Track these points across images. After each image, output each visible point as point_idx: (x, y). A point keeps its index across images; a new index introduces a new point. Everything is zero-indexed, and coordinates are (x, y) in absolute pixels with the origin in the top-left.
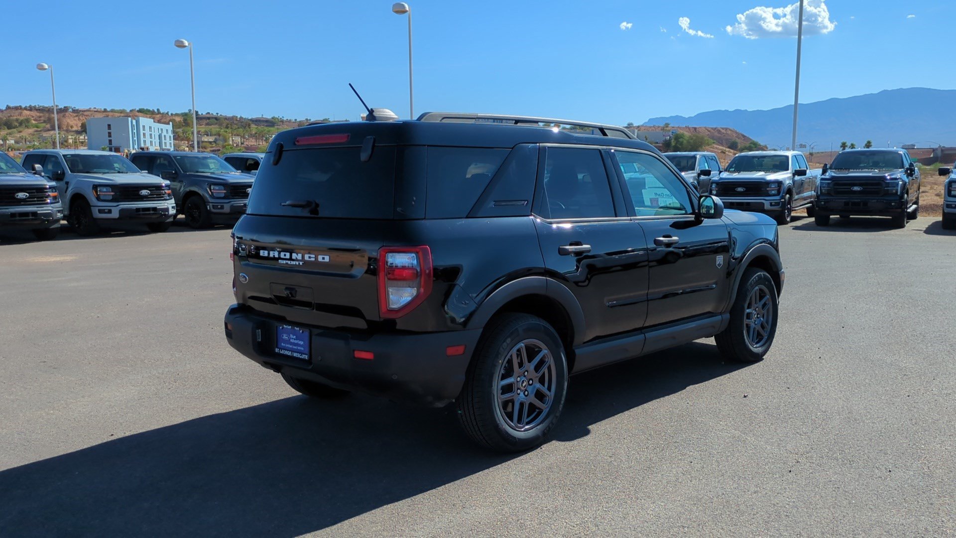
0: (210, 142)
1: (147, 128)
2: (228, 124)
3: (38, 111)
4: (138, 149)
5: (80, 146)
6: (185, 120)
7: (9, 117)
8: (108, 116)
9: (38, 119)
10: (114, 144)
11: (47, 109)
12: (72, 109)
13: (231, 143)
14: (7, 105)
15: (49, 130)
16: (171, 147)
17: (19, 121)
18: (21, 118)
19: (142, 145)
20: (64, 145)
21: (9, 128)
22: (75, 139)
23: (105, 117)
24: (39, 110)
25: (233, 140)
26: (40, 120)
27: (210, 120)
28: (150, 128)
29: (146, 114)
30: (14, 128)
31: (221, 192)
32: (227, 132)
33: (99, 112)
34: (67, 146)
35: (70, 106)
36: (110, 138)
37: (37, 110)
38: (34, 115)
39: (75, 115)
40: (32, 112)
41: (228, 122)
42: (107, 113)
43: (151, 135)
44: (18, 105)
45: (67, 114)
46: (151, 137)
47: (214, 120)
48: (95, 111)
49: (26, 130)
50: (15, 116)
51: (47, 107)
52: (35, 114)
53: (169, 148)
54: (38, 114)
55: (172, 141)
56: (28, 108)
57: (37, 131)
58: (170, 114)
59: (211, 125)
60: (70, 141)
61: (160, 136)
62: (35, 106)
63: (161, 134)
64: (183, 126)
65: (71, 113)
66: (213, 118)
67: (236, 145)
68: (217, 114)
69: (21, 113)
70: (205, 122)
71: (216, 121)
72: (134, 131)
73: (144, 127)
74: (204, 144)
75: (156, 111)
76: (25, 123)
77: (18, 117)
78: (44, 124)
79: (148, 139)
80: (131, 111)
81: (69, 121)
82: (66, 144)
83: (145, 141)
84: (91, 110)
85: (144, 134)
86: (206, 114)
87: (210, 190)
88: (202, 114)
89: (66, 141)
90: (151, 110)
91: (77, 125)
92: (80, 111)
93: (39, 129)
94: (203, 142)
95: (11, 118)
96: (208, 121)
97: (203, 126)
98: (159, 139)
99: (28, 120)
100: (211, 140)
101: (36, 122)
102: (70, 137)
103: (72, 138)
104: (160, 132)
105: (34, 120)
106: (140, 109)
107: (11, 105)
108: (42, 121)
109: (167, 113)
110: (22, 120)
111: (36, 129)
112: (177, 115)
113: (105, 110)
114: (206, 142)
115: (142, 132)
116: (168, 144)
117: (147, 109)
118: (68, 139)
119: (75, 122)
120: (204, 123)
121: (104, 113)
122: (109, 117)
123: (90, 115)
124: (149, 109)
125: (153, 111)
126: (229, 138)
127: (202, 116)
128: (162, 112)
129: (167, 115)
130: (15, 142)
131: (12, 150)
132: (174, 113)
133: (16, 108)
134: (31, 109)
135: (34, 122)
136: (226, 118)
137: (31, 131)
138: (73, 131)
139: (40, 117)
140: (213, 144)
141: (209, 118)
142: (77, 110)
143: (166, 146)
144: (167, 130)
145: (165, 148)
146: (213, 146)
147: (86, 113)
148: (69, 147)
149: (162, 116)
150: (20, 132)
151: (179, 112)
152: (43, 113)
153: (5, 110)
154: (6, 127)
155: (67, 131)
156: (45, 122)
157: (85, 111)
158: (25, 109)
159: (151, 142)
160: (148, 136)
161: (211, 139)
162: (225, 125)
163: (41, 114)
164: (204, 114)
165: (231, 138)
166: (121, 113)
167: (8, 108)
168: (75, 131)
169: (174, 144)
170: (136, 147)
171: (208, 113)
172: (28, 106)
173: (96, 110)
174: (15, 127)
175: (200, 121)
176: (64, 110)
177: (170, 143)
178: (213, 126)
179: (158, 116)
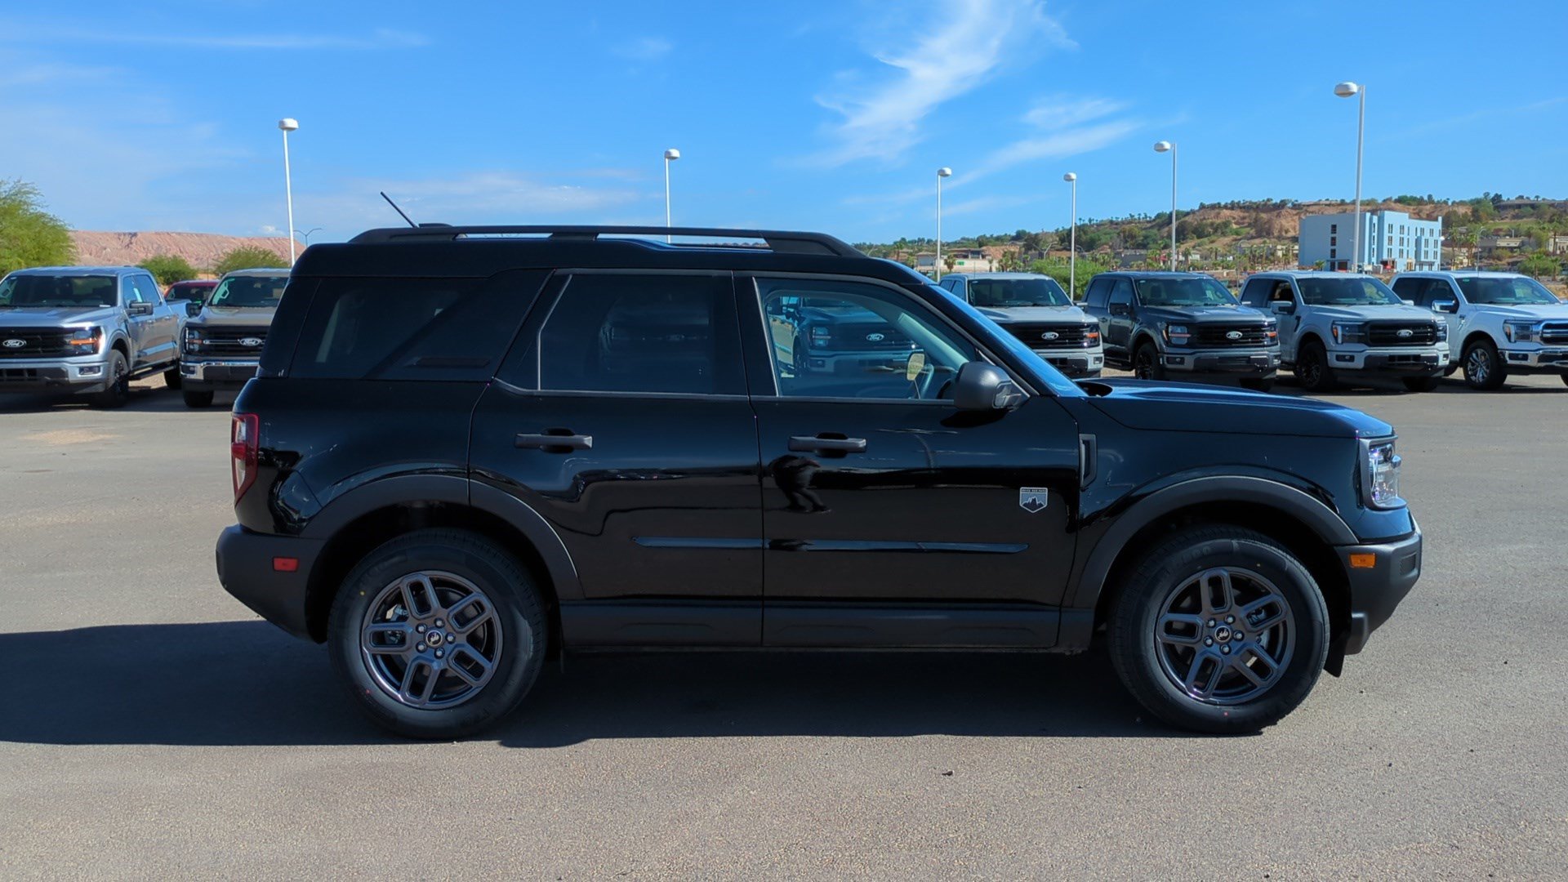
0: (1512, 249)
1: (1396, 229)
2: (1554, 215)
3: (1243, 210)
4: (1377, 263)
5: (1293, 260)
6: (1475, 211)
7: (1201, 220)
8: (1345, 211)
9: (1241, 222)
10: (1339, 257)
11: (1255, 206)
12: (1293, 203)
13: (1551, 249)
14: (1201, 204)
15: (1253, 238)
16: (1435, 257)
17: (1215, 225)
18: (1218, 221)
19: (1385, 257)
20: (1270, 260)
21: (1199, 237)
22: (1287, 250)
23: (1340, 213)
24: (1244, 207)
25: (1555, 243)
26: (1243, 223)
27: (1522, 210)
28: (1402, 228)
29: (1409, 204)
30: (1206, 236)
31: (1181, 335)
32: (1544, 228)
33: (1333, 205)
34: (1273, 262)
35: (1289, 198)
36: (1333, 247)
37: (1241, 208)
38: (1236, 216)
39: (1295, 212)
40: (1234, 212)
41: (1556, 210)
42: (1344, 207)
43: (1402, 240)
44: (1216, 202)
45: (1283, 212)
46: (1402, 243)
47: (1529, 209)
48: (1326, 205)
49: (1221, 239)
50: (1211, 218)
51: (1255, 203)
52: (1237, 214)
53: (1433, 260)
54: (1242, 214)
55: (1439, 250)
56: (1229, 206)
57: (1236, 240)
58: (1450, 203)
59: (1522, 218)
60: (1280, 253)
61: (1418, 242)
62: (1240, 202)
63: (1421, 237)
64: (1469, 221)
65: (1289, 210)
66: (1526, 205)
67: (1561, 253)
68: (1537, 197)
69: (1219, 213)
70: (1512, 212)
71: (1532, 211)
72: (1373, 234)
73: (1391, 227)
74: (1499, 252)
75: (1426, 198)
76: (1221, 229)
77: (1214, 220)
78: (1248, 229)
79: (1396, 247)
80: (1384, 201)
81: (1284, 222)
82: (1271, 258)
83: (1390, 251)
84: (1321, 203)
85: (1390, 239)
86: (1516, 199)
87: (1167, 332)
88: (1508, 199)
89: (1273, 254)
90: (1418, 197)
91: (1294, 228)
92: (1304, 206)
93: (1239, 237)
94: (1498, 248)
95: (1204, 221)
96: (1516, 211)
97: (1507, 220)
98: (1416, 246)
99: (1226, 224)
100: (1513, 245)
101: (1238, 226)
102: (1279, 247)
103: (1282, 249)
104: (1419, 235)
105: (1236, 223)
106: (1399, 197)
107: (1207, 203)
108: (1246, 225)
109: (1446, 203)
110: (1219, 224)
111: (1235, 236)
112: (1462, 203)
113: (1343, 203)
114: (1503, 248)
115: (1386, 235)
116: (1431, 255)
117: (1411, 197)
118: (1275, 250)
119: (1293, 223)
120: (1509, 216)
121: (1340, 207)
122: (1347, 212)
123: (1317, 211)
124: (1415, 196)
125: (1422, 198)
126: (1547, 240)
127: (1509, 203)
128: (1436, 200)
129: (1444, 205)
130: (1201, 257)
131: (1194, 270)
132: (1457, 201)
133: (1213, 207)
134: (1233, 206)
135: (1235, 226)
136: (1552, 205)
137: (1227, 240)
138: (1289, 238)
139: (1244, 218)
140: (1515, 252)
141: (1519, 206)
142: (1299, 205)
143: (1426, 257)
144: (1432, 232)
145: (1426, 260)
146: (1515, 254)
147: (1310, 209)
148: (1276, 262)
149: (1436, 207)
150: (1213, 242)
151: (1466, 199)
152: (1248, 212)
153: (1198, 211)
154: (1195, 236)
155: (1280, 238)
156: (1250, 225)
157: (1308, 206)
158: (1226, 207)
159: (1401, 252)
160: (1396, 241)
161: (1514, 243)
162: (1547, 217)
163: (1246, 214)
164: (1513, 198)
165: (1552, 241)
166: (1368, 205)
167: (1202, 207)
168: (1292, 237)
169: (1442, 254)
170: (1374, 260)
171: (1521, 197)
172: (1229, 202)
173: (1328, 202)
174: (1209, 235)
175: (1502, 212)
176: (1280, 205)
177: (1435, 253)
178: (1525, 219)
179: (1428, 207)
